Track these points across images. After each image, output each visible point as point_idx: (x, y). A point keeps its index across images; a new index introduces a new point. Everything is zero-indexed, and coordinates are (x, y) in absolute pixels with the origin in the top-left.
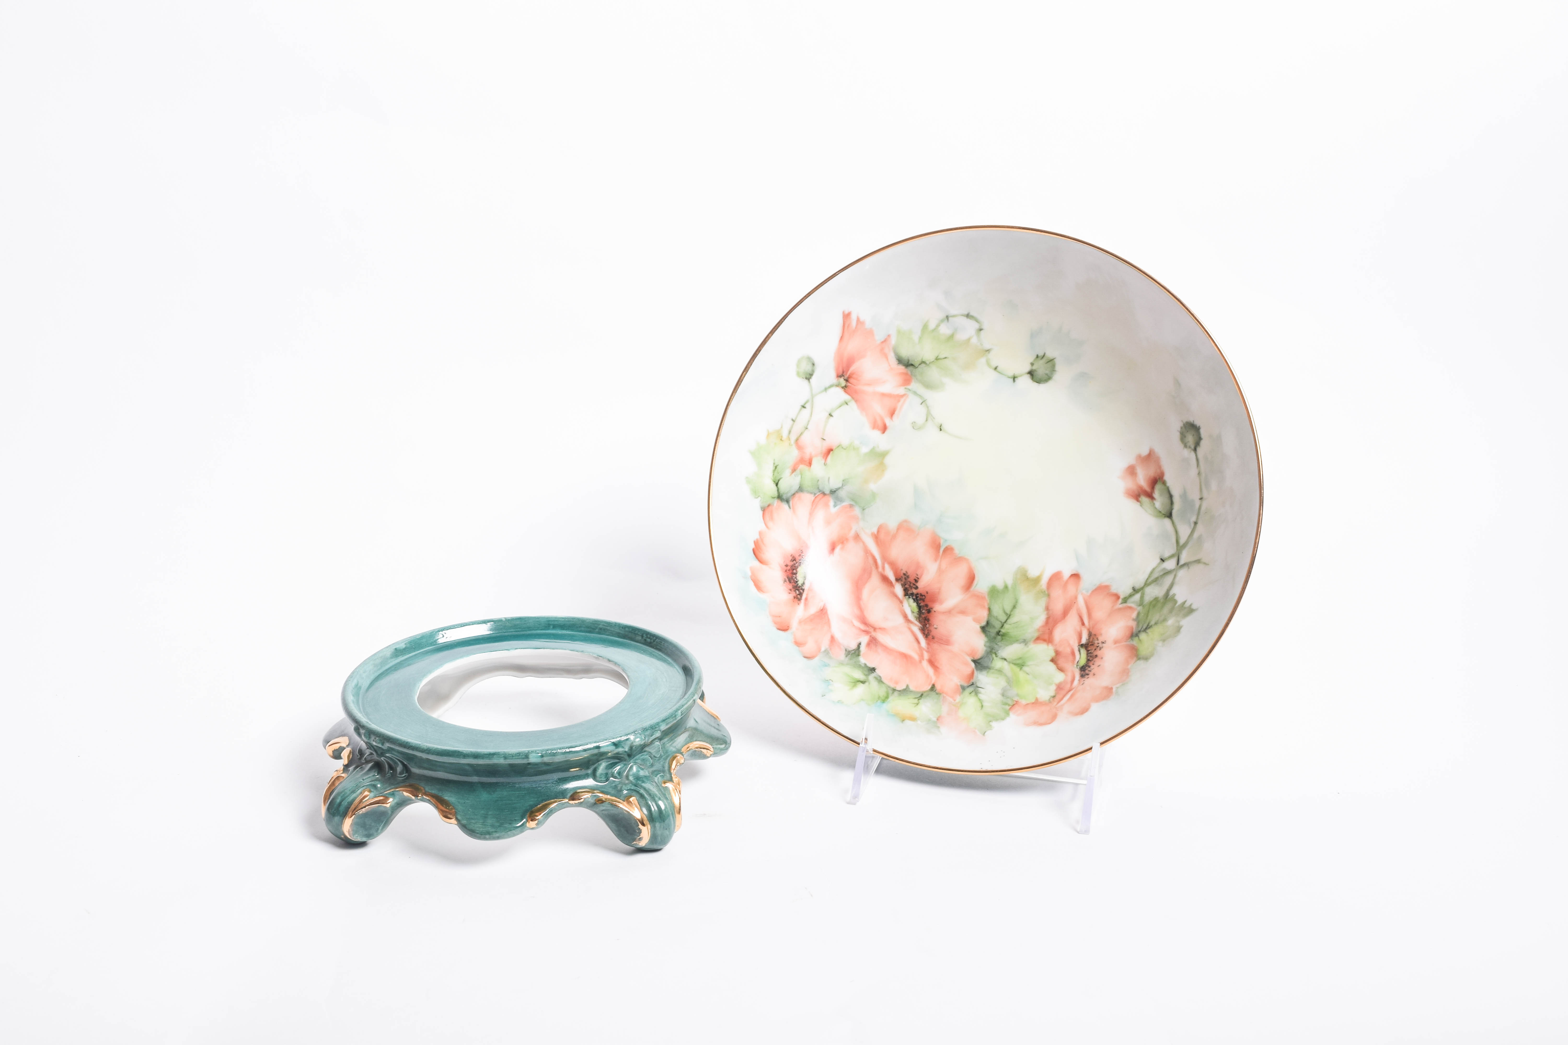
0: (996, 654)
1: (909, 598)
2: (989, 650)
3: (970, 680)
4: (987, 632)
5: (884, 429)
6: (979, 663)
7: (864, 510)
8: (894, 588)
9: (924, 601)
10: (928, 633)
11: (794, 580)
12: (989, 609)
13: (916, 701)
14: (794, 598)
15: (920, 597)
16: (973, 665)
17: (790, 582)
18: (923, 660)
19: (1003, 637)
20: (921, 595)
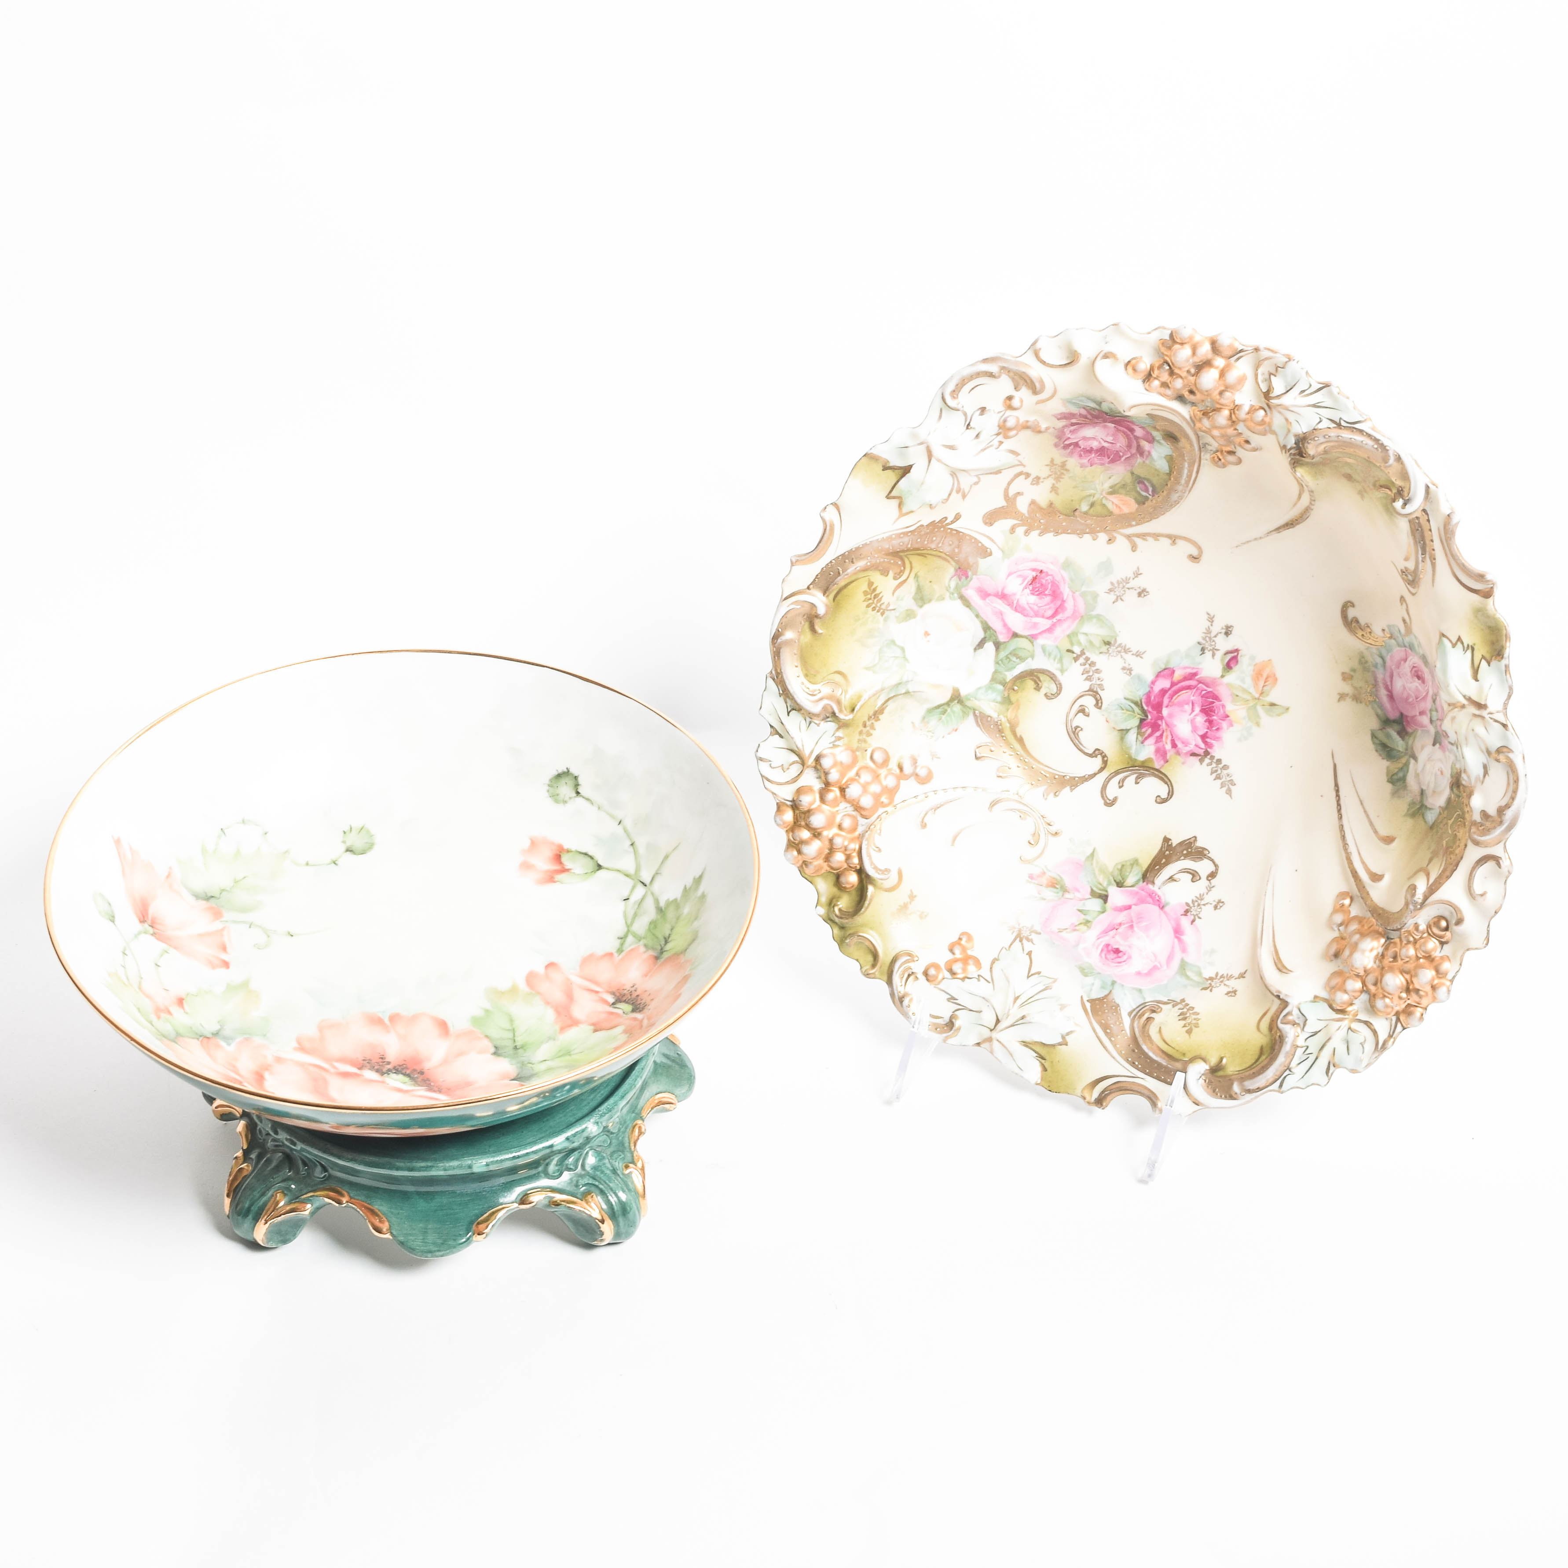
5: (226, 965)
7: (265, 1035)
12: (487, 1037)
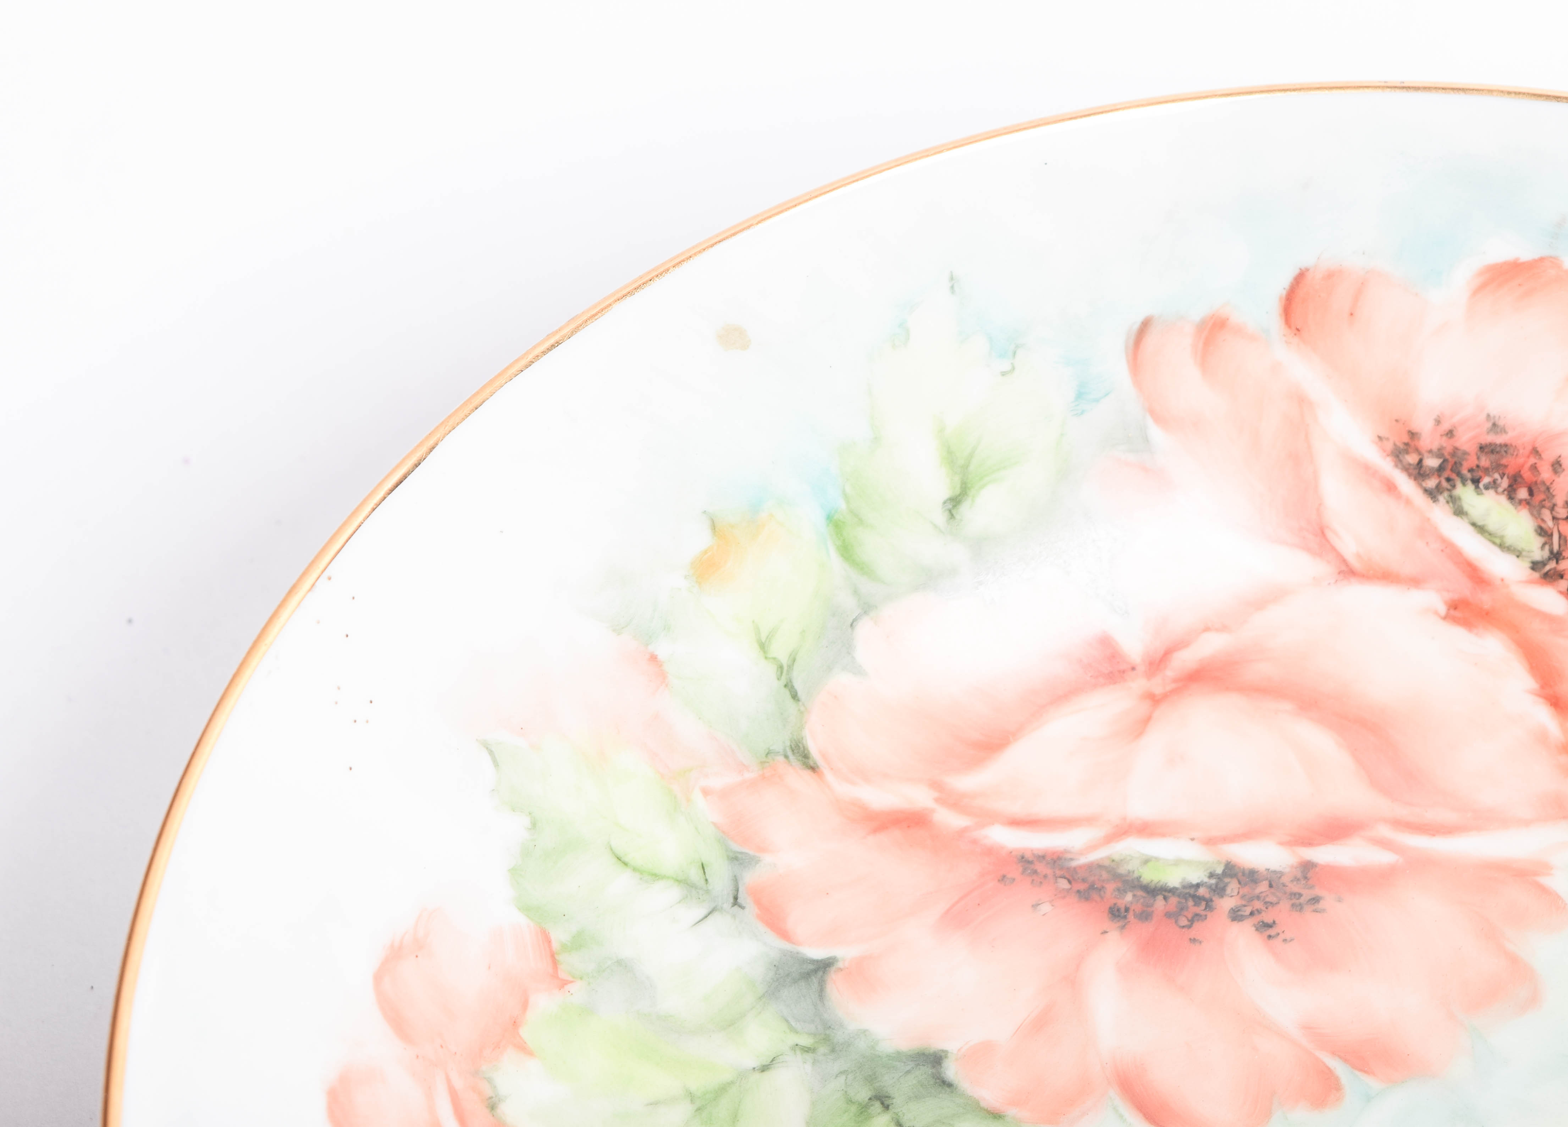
0: (807, 1050)
1: (1211, 875)
2: (839, 1037)
3: (758, 902)
4: (911, 1065)
6: (806, 976)
8: (1281, 844)
9: (1168, 915)
10: (1035, 872)
11: (1487, 471)
13: (780, 651)
14: (1413, 435)
15: (1192, 908)
16: (817, 953)
17: (1482, 448)
18: (937, 800)
19: (854, 1109)
20: (1196, 918)
